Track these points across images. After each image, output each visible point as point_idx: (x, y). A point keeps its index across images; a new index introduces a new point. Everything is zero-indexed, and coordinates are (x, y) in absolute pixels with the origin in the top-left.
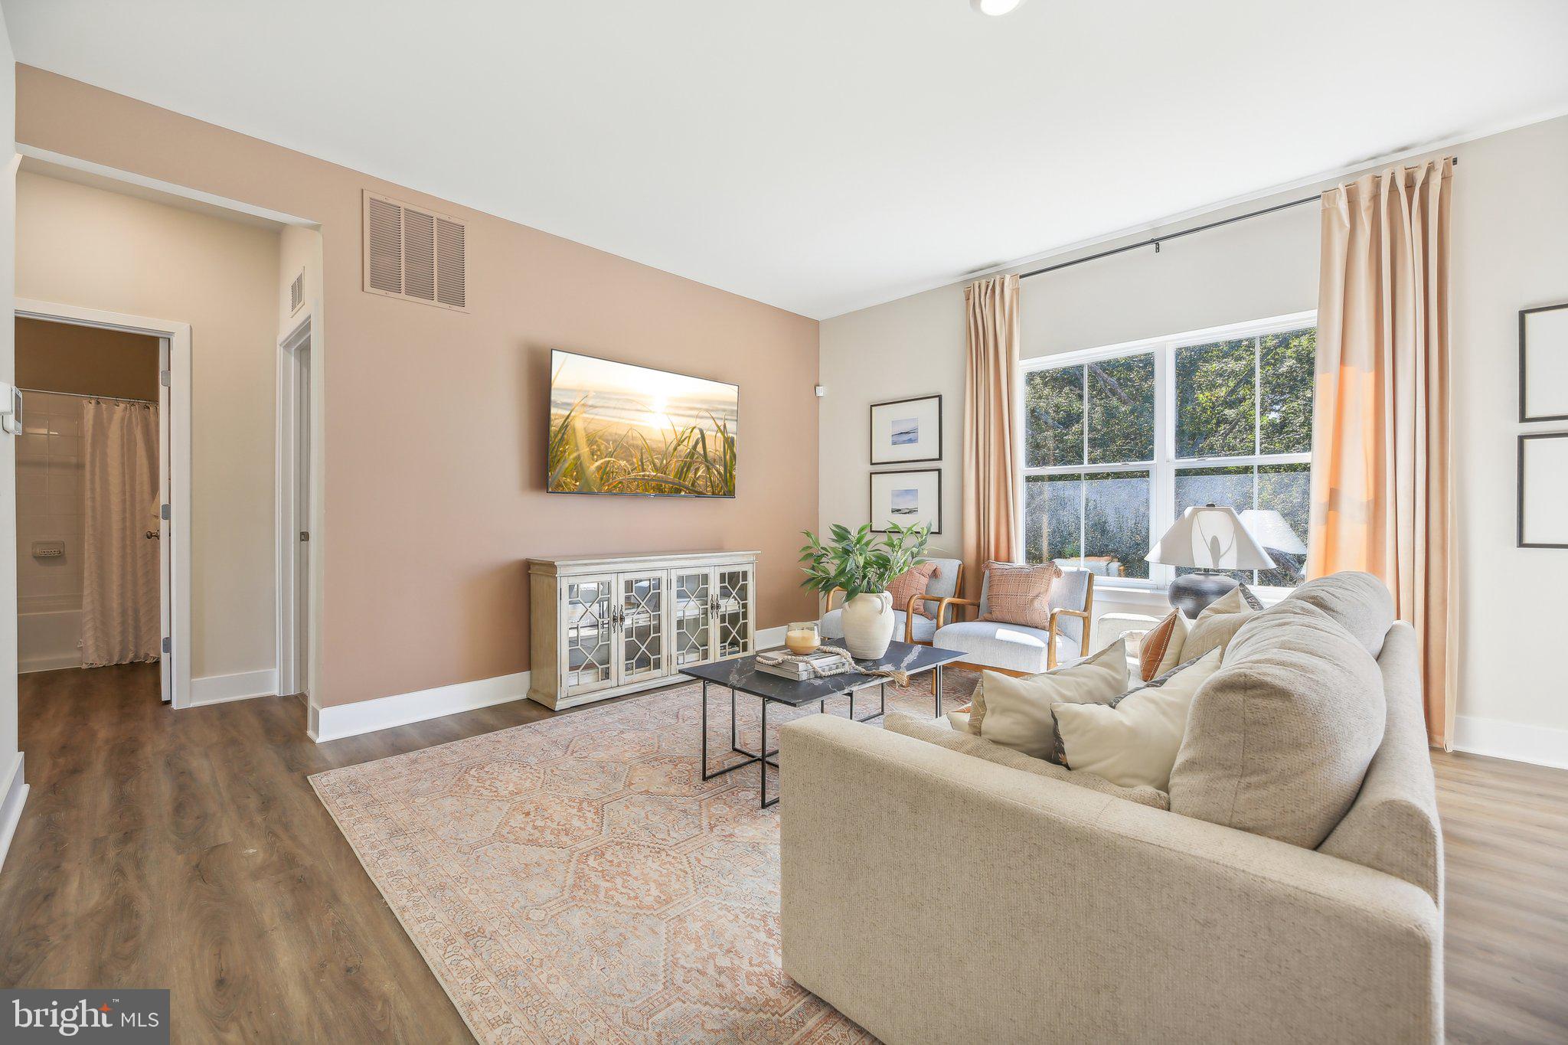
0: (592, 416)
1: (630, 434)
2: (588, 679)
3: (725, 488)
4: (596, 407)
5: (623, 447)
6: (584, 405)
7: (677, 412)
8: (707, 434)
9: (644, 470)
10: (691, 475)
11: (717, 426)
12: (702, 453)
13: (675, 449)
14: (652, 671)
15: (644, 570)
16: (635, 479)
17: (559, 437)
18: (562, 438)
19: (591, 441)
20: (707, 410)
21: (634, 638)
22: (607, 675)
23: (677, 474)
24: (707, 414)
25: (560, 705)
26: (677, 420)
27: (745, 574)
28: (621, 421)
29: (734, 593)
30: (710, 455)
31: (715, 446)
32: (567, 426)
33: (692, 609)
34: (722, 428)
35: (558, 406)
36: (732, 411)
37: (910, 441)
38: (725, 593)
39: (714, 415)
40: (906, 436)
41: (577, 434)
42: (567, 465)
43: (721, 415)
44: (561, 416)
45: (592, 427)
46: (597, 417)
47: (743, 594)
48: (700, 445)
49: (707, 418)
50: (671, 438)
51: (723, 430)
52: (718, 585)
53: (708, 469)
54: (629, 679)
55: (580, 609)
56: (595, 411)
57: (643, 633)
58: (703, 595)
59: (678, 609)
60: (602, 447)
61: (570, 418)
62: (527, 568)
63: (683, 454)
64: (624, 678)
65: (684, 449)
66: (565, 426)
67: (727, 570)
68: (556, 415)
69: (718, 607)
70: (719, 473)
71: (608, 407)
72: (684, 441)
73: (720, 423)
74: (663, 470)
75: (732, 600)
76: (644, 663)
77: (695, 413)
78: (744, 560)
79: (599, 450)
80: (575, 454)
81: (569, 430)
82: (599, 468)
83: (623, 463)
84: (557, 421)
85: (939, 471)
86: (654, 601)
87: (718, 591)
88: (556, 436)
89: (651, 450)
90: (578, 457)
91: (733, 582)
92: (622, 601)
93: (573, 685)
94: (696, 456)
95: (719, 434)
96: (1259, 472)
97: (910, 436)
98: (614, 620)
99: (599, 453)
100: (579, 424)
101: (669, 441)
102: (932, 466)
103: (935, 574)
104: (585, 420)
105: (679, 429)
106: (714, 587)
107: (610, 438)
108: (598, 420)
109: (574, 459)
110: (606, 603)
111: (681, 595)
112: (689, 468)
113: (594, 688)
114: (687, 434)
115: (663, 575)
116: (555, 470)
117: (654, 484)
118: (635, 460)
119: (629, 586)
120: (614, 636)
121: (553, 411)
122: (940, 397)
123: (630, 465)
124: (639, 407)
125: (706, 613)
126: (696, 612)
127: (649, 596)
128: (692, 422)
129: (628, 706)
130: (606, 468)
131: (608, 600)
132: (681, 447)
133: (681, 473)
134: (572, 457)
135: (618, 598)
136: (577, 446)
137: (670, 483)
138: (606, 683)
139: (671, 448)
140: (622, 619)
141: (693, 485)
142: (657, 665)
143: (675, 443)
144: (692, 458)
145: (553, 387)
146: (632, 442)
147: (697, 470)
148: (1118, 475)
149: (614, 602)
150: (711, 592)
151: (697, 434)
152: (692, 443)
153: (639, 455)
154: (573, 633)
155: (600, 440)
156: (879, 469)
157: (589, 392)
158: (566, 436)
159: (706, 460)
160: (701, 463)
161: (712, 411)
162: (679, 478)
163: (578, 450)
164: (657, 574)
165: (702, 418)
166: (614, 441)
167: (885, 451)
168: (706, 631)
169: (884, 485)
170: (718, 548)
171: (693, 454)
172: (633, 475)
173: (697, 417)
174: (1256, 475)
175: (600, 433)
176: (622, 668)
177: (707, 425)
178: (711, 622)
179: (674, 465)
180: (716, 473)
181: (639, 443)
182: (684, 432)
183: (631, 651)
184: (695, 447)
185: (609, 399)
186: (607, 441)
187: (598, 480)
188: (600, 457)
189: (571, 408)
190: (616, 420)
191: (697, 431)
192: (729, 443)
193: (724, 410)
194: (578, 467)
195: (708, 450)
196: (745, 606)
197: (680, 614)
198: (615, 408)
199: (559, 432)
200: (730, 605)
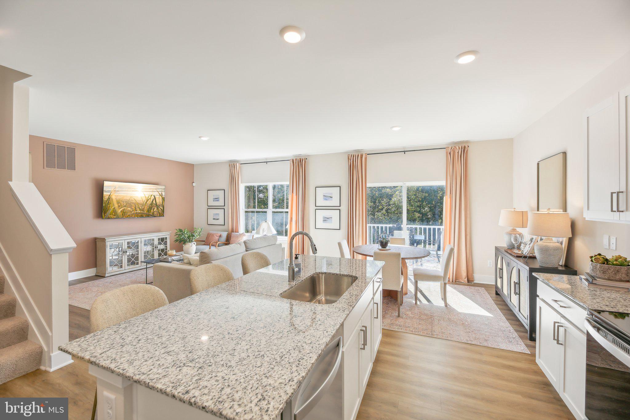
0: (118, 194)
1: (131, 199)
2: (116, 269)
3: (162, 214)
4: (119, 191)
5: (129, 203)
6: (115, 191)
7: (145, 190)
8: (156, 197)
9: (136, 210)
10: (152, 211)
11: (160, 194)
12: (155, 203)
13: (146, 203)
14: (136, 265)
15: (133, 239)
16: (134, 214)
17: (107, 202)
18: (108, 202)
19: (118, 202)
20: (156, 189)
21: (130, 257)
22: (121, 267)
23: (147, 211)
24: (156, 190)
25: (107, 275)
26: (145, 193)
27: (166, 238)
28: (127, 195)
29: (163, 243)
30: (158, 204)
31: (159, 201)
32: (110, 198)
33: (149, 248)
34: (161, 194)
35: (106, 192)
36: (163, 189)
37: (217, 201)
38: (160, 244)
39: (158, 190)
40: (216, 199)
41: (113, 201)
42: (111, 211)
43: (160, 190)
44: (108, 195)
45: (118, 198)
46: (120, 194)
47: (166, 243)
48: (154, 201)
49: (155, 191)
50: (144, 199)
51: (161, 195)
52: (157, 241)
53: (158, 208)
54: (128, 267)
55: (113, 250)
56: (119, 192)
57: (133, 256)
58: (152, 245)
59: (143, 249)
60: (122, 204)
61: (111, 195)
62: (95, 239)
63: (149, 204)
64: (127, 267)
65: (149, 202)
66: (109, 198)
67: (160, 237)
68: (106, 195)
69: (157, 247)
70: (161, 209)
71: (123, 191)
72: (149, 200)
73: (160, 193)
74: (143, 210)
75: (162, 245)
76: (133, 263)
77: (152, 190)
78: (167, 234)
79: (121, 205)
80: (113, 207)
81: (111, 199)
82: (121, 211)
83: (129, 209)
84: (106, 197)
85: (224, 209)
86: (137, 246)
87: (157, 243)
88: (106, 202)
89: (138, 204)
90: (114, 208)
91: (162, 240)
92: (126, 247)
93: (110, 270)
94: (153, 204)
95: (160, 197)
96: (285, 213)
97: (217, 199)
98: (124, 252)
99: (121, 206)
100: (113, 197)
101: (144, 200)
102: (222, 208)
103: (220, 236)
104: (115, 196)
105: (147, 196)
106: (156, 242)
107: (124, 201)
108: (119, 195)
109: (113, 209)
110: (121, 248)
111: (145, 245)
112: (151, 209)
113: (117, 270)
114: (150, 197)
115: (139, 240)
116: (107, 213)
117: (140, 215)
118: (133, 207)
119: (128, 243)
120: (124, 257)
121: (105, 193)
122: (224, 190)
123: (132, 209)
124: (133, 190)
125: (153, 249)
126: (150, 249)
127: (135, 246)
128: (151, 193)
129: (128, 275)
130: (124, 211)
131: (122, 247)
132: (148, 202)
133: (149, 210)
134: (112, 208)
135: (125, 246)
136: (113, 204)
137: (145, 214)
138: (121, 269)
139: (145, 203)
140: (126, 252)
141: (153, 214)
142: (138, 264)
143: (146, 201)
144: (152, 205)
145: (104, 186)
146: (131, 202)
147: (154, 209)
148: (262, 212)
149: (124, 247)
150: (155, 243)
151: (153, 197)
152: (151, 200)
153: (134, 206)
154: (111, 258)
155: (121, 202)
156: (210, 207)
157: (116, 186)
158: (109, 202)
159: (157, 206)
160: (155, 207)
161: (157, 189)
162: (148, 212)
163: (114, 206)
164: (138, 239)
165: (154, 192)
166: (126, 202)
167: (211, 203)
168: (153, 254)
169: (212, 212)
170: (159, 231)
171: (152, 204)
172: (133, 212)
173: (152, 191)
174: (284, 213)
175: (121, 199)
176: (126, 265)
177: (156, 194)
178: (155, 251)
179: (146, 208)
180: (160, 209)
181: (134, 202)
182: (148, 197)
183: (129, 260)
184: (153, 201)
185: (123, 188)
186: (124, 202)
187: (122, 215)
188: (122, 207)
189: (111, 192)
190: (126, 195)
191: (153, 196)
192: (163, 199)
193: (161, 189)
194: (115, 211)
195: (157, 202)
196: (166, 247)
197: (145, 250)
198: (125, 191)
199: (107, 200)
200: (162, 247)
